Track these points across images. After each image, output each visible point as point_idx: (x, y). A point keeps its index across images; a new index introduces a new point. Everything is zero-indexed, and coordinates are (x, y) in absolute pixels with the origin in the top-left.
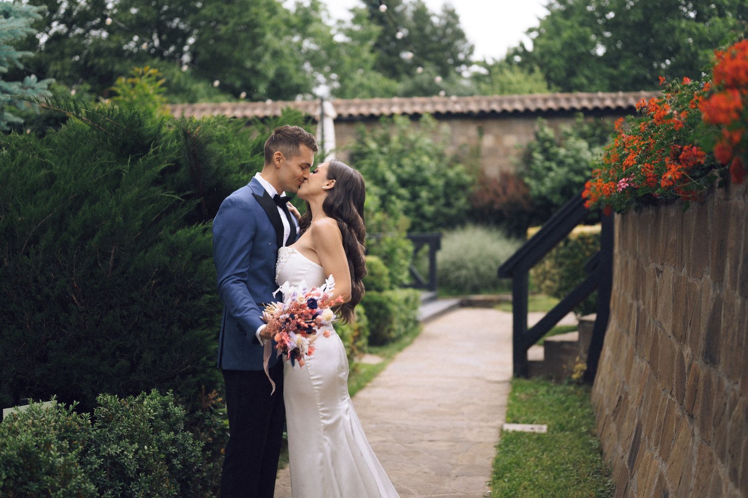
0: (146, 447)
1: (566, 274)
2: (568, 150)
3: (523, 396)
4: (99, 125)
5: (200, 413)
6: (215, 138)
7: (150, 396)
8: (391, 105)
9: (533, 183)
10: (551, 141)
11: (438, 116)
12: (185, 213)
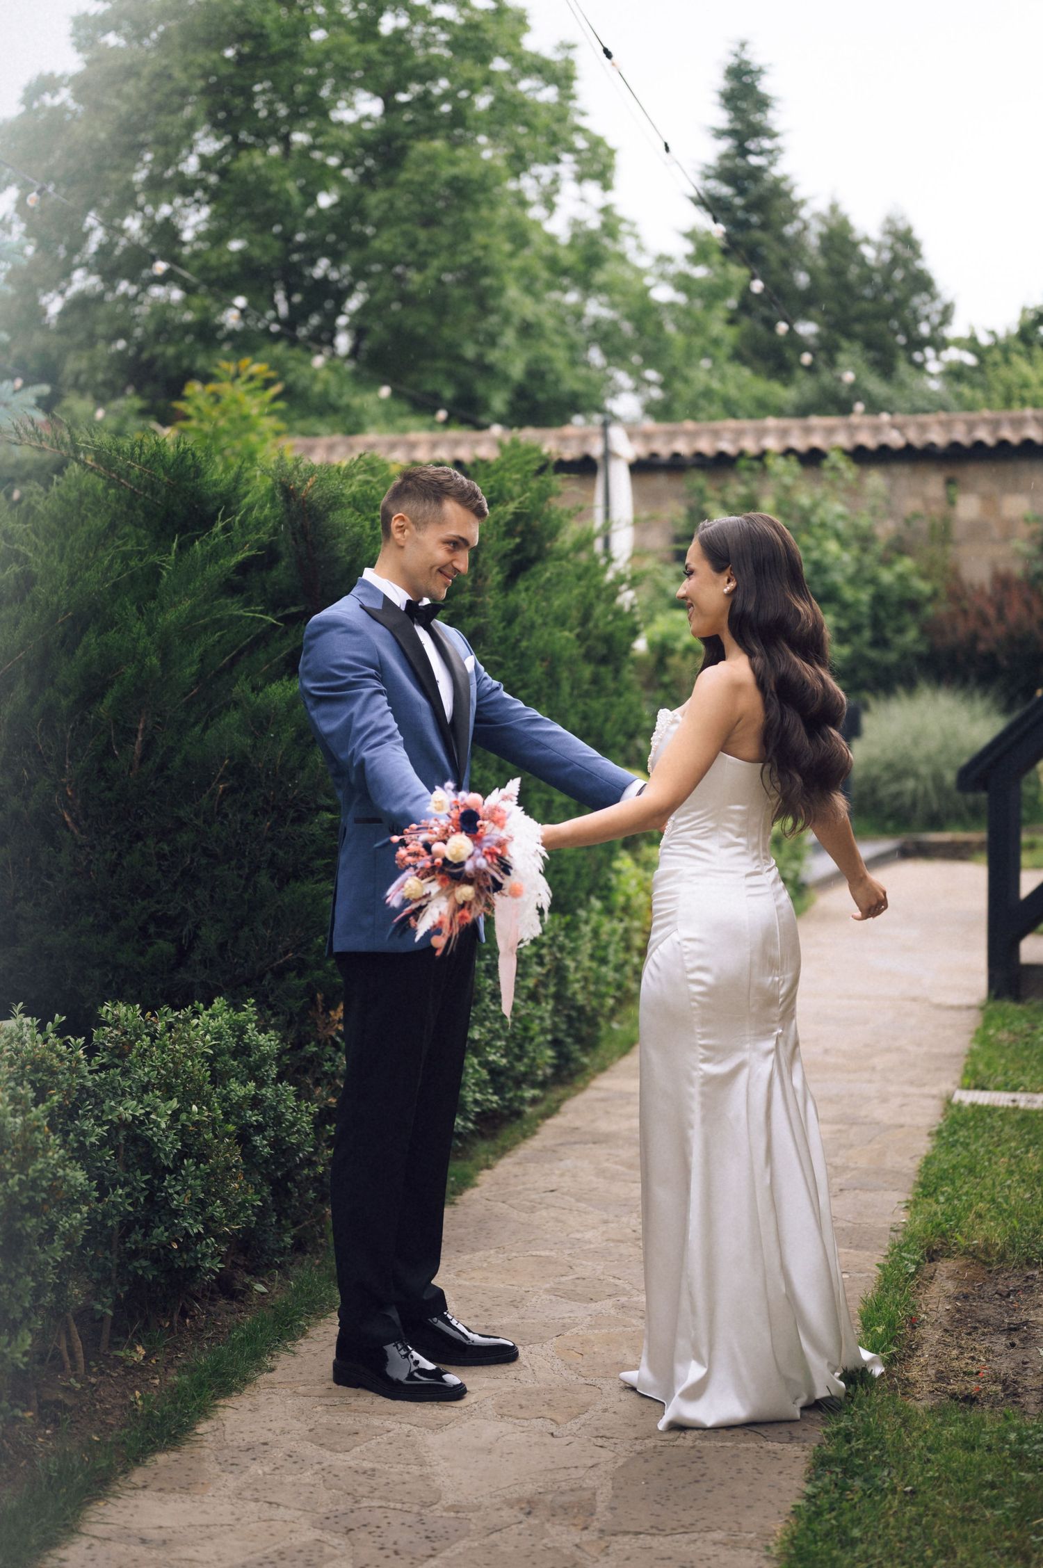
0: (195, 1108)
3: (1004, 1036)
4: (119, 475)
5: (312, 1048)
6: (344, 501)
7: (210, 1011)
8: (761, 433)
11: (860, 455)
12: (288, 650)
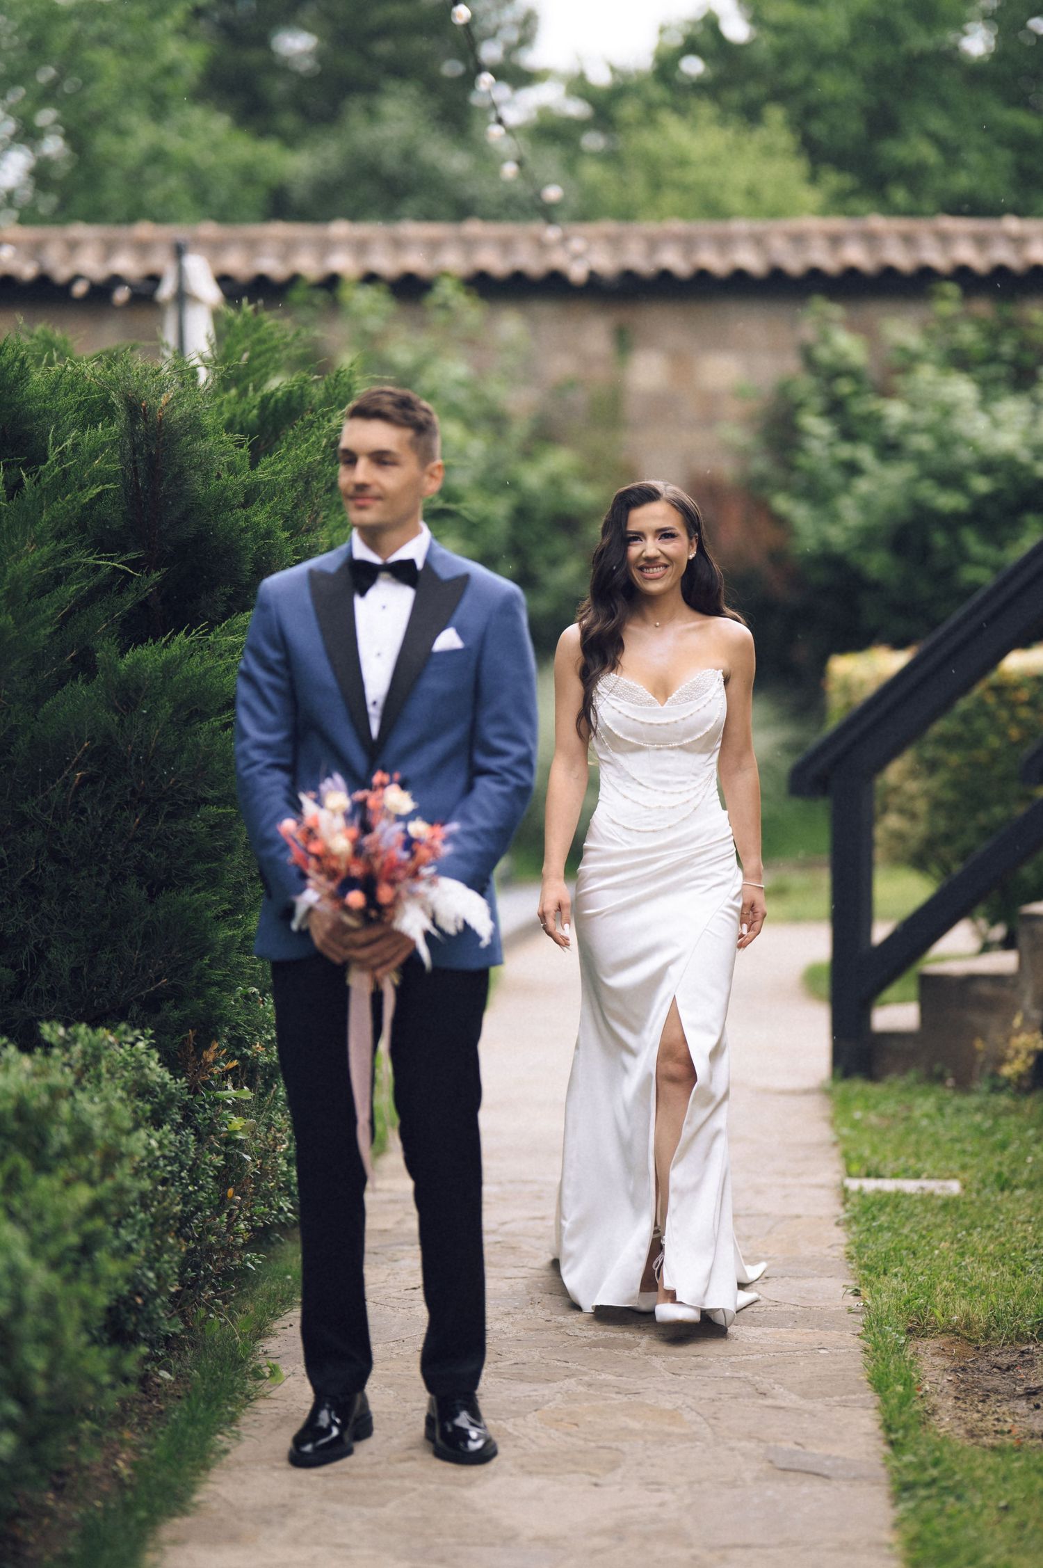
1: (949, 795)
2: (914, 406)
3: (875, 1119)
8: (326, 247)
9: (798, 512)
10: (853, 374)
11: (484, 287)
12: (128, 606)
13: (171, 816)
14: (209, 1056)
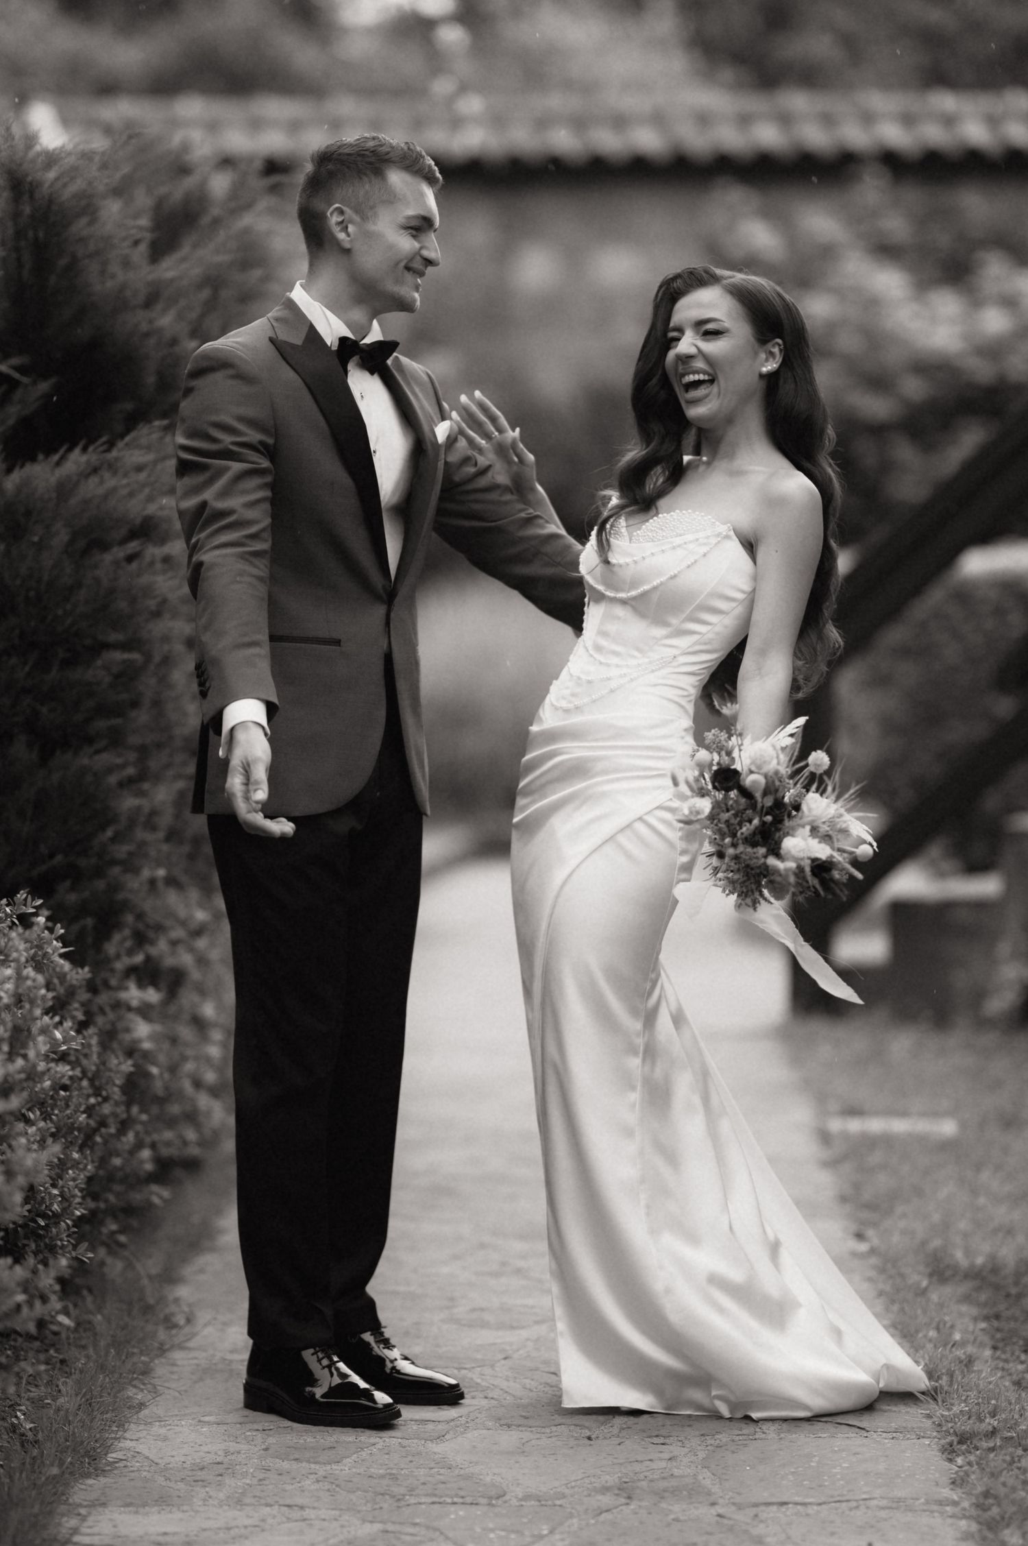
12: (11, 422)
13: (66, 664)
14: (111, 948)
